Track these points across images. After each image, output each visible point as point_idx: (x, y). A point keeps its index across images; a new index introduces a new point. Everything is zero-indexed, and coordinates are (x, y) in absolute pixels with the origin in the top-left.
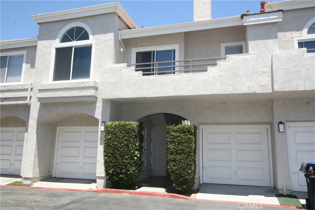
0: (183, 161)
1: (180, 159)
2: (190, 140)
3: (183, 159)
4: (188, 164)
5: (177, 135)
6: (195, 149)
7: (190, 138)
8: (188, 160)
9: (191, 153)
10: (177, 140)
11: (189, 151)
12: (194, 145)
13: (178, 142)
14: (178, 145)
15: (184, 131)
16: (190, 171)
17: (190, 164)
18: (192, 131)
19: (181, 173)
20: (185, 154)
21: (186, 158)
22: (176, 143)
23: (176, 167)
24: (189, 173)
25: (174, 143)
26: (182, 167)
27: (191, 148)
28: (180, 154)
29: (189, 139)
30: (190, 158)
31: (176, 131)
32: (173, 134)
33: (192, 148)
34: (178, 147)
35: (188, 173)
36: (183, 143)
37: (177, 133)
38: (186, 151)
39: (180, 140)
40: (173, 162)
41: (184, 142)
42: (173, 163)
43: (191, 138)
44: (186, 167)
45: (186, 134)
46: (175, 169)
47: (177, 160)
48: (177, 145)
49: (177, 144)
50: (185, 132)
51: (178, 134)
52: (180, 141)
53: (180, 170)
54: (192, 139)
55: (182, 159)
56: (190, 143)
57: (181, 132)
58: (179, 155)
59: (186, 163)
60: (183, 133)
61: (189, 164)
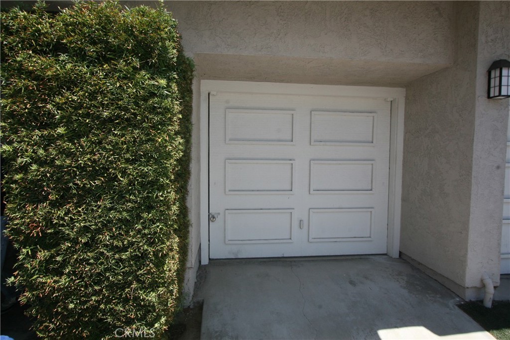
0: (106, 237)
1: (86, 229)
2: (153, 109)
3: (107, 225)
4: (140, 259)
5: (61, 72)
6: (184, 163)
7: (153, 95)
8: (139, 231)
9: (162, 188)
10: (59, 107)
11: (144, 175)
12: (180, 140)
13: (67, 121)
14: (74, 136)
15: (108, 47)
16: (152, 297)
17: (156, 254)
18: (165, 49)
19: (95, 308)
20: (121, 196)
21: (127, 224)
22: (56, 125)
23: (64, 281)
24: (147, 308)
25: (41, 127)
26: (99, 279)
27: (157, 162)
28: (86, 196)
29: (145, 100)
30: (153, 221)
31: (57, 48)
32: (35, 63)
33: (168, 156)
34: (69, 154)
35: (139, 307)
36: (107, 124)
37: (63, 57)
38: (124, 181)
39: (81, 106)
40: (46, 247)
41: (110, 120)
42: (42, 255)
43: (162, 96)
44: (125, 274)
45: (121, 64)
46: (59, 290)
47: (68, 239)
48: (60, 136)
49: (61, 130)
50: (118, 52)
51: (65, 65)
52: (88, 115)
53: (88, 296)
54: (167, 102)
55: (99, 231)
56: (154, 127)
57: (91, 50)
58: (78, 205)
59: (124, 249)
60: (101, 59)
61: (145, 255)
